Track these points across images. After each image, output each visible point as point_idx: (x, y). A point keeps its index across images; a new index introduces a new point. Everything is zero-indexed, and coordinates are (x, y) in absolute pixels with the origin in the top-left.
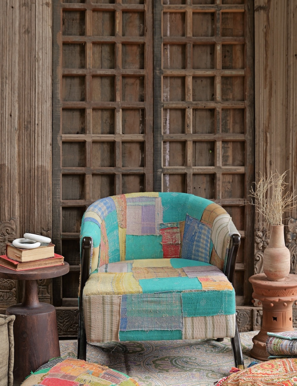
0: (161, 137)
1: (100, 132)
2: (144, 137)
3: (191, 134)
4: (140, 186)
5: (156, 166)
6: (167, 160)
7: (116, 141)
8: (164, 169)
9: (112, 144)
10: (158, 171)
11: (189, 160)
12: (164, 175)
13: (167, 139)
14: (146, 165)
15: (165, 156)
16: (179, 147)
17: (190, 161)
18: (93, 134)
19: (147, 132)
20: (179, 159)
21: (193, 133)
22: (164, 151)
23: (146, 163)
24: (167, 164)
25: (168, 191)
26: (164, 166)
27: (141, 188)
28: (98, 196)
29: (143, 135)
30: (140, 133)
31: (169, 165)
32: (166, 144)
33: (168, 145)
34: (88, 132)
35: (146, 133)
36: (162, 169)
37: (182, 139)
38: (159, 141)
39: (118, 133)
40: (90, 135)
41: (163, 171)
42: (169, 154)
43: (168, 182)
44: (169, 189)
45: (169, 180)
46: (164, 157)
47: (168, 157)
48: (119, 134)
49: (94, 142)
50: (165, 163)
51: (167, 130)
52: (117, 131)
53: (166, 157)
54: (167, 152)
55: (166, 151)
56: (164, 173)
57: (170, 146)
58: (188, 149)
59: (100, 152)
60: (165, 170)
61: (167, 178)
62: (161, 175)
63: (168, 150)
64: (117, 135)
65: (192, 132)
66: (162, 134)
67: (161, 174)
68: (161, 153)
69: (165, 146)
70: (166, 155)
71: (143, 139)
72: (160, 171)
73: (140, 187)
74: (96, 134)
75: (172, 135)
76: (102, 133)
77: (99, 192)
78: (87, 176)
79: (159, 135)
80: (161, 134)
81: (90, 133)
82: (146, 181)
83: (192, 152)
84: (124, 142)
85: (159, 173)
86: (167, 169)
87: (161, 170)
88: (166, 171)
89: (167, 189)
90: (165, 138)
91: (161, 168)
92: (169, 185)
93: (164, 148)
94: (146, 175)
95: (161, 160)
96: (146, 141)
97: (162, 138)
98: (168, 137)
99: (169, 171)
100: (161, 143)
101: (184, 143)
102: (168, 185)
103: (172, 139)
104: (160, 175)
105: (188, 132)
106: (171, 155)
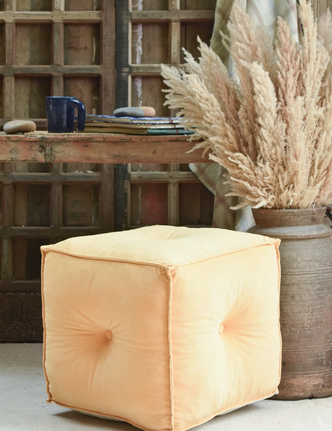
0: (127, 15)
1: (29, 8)
2: (100, 15)
3: (177, 10)
4: (94, 96)
5: (120, 61)
6: (138, 55)
7: (55, 21)
8: (133, 67)
9: (47, 27)
10: (122, 70)
11: (174, 53)
12: (133, 78)
13: (137, 18)
14: (104, 61)
15: (136, 47)
16: (156, 32)
17: (176, 55)
18: (17, 10)
19: (104, 7)
20: (157, 52)
21: (181, 9)
22: (133, 39)
23: (104, 58)
24: (138, 60)
25: (139, 105)
26: (133, 63)
27: (95, 100)
28: (25, 114)
29: (98, 12)
30: (95, 9)
31: (143, 61)
32: (137, 28)
33: (140, 29)
34: (8, 7)
35: (103, 9)
36: (130, 68)
37: (162, 18)
38: (125, 22)
39: (58, 8)
40: (11, 12)
41: (130, 70)
42: (141, 45)
43: (139, 90)
44: (141, 102)
45: (142, 86)
46: (134, 49)
47: (139, 49)
48: (59, 10)
49: (19, 24)
50: (136, 58)
51: (138, 4)
52: (55, 6)
53: (137, 48)
54: (139, 41)
55: (137, 39)
56: (132, 74)
57: (143, 31)
58: (172, 35)
59: (28, 40)
60: (133, 70)
61: (139, 84)
62: (128, 78)
63: (140, 37)
64: (55, 13)
65: (178, 7)
66: (130, 10)
67: (127, 76)
68: (127, 42)
69: (135, 31)
70: (137, 45)
71: (98, 18)
72: (125, 71)
73: (94, 98)
74: (23, 11)
75: (146, 12)
76: (32, 10)
77: (27, 107)
78: (6, 79)
79: (124, 12)
80: (128, 10)
81: (11, 9)
82: (103, 87)
83: (179, 40)
84: (67, 24)
85: (124, 74)
86: (138, 68)
87: (127, 69)
88: (135, 71)
89: (138, 102)
90: (135, 17)
91: (128, 66)
92: (142, 95)
93: (134, 34)
94: (103, 77)
95: (127, 54)
96: (104, 22)
97: (129, 17)
98: (138, 15)
99: (140, 71)
100: (127, 25)
101: (165, 26)
102: (139, 95)
103: (146, 18)
104: (126, 78)
105: (172, 7)
106: (147, 48)
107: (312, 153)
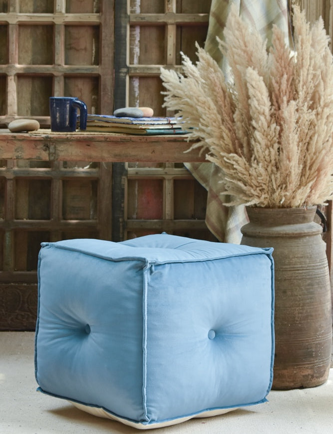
0: (126, 17)
1: (32, 10)
2: (99, 17)
3: (173, 13)
4: (93, 95)
5: (118, 62)
6: (135, 56)
7: (56, 23)
8: (131, 68)
9: (49, 29)
10: (120, 71)
11: (170, 55)
12: (131, 78)
13: (135, 20)
14: (103, 62)
15: (133, 48)
16: (153, 34)
17: (172, 57)
18: (20, 12)
19: (104, 9)
20: (154, 54)
21: (177, 12)
22: (131, 40)
23: (103, 59)
24: (136, 60)
25: (137, 104)
26: (130, 64)
27: (94, 99)
28: (27, 111)
29: (98, 14)
30: (94, 11)
31: (140, 62)
32: (135, 30)
33: (137, 31)
34: (11, 9)
35: (102, 12)
36: (128, 68)
37: (159, 21)
38: (123, 24)
39: (59, 10)
40: (14, 13)
41: (128, 71)
42: (139, 46)
43: (137, 90)
44: (138, 101)
45: (139, 86)
46: (131, 50)
47: (137, 50)
48: (61, 12)
49: (22, 25)
50: (133, 59)
51: (136, 7)
52: (57, 8)
53: (135, 49)
54: (137, 42)
55: (134, 40)
56: (130, 74)
57: (141, 33)
58: (169, 37)
59: (31, 41)
60: (131, 70)
61: (136, 83)
62: (125, 78)
63: (138, 39)
64: (57, 15)
65: (174, 11)
66: (129, 13)
67: (125, 76)
68: (126, 43)
69: (133, 33)
70: (134, 47)
71: (98, 21)
72: (123, 71)
73: (93, 97)
74: (26, 13)
75: (144, 15)
76: (34, 12)
77: (29, 105)
78: (9, 78)
79: (123, 15)
80: (126, 13)
81: (14, 11)
82: (102, 87)
83: (175, 42)
84: (68, 26)
85: (122, 74)
86: (135, 69)
87: (125, 69)
88: (132, 72)
89: (135, 102)
90: (133, 20)
91: (126, 66)
92: (139, 95)
93: (131, 35)
94: (102, 77)
95: (125, 55)
96: (103, 24)
97: (127, 19)
98: (136, 18)
99: (138, 71)
100: (126, 28)
101: (162, 28)
102: (137, 95)
103: (143, 21)
104: (124, 77)
105: (168, 10)
106: (144, 49)
107: (303, 155)
